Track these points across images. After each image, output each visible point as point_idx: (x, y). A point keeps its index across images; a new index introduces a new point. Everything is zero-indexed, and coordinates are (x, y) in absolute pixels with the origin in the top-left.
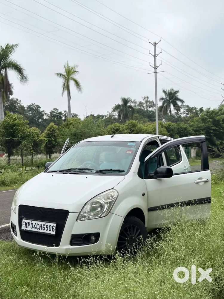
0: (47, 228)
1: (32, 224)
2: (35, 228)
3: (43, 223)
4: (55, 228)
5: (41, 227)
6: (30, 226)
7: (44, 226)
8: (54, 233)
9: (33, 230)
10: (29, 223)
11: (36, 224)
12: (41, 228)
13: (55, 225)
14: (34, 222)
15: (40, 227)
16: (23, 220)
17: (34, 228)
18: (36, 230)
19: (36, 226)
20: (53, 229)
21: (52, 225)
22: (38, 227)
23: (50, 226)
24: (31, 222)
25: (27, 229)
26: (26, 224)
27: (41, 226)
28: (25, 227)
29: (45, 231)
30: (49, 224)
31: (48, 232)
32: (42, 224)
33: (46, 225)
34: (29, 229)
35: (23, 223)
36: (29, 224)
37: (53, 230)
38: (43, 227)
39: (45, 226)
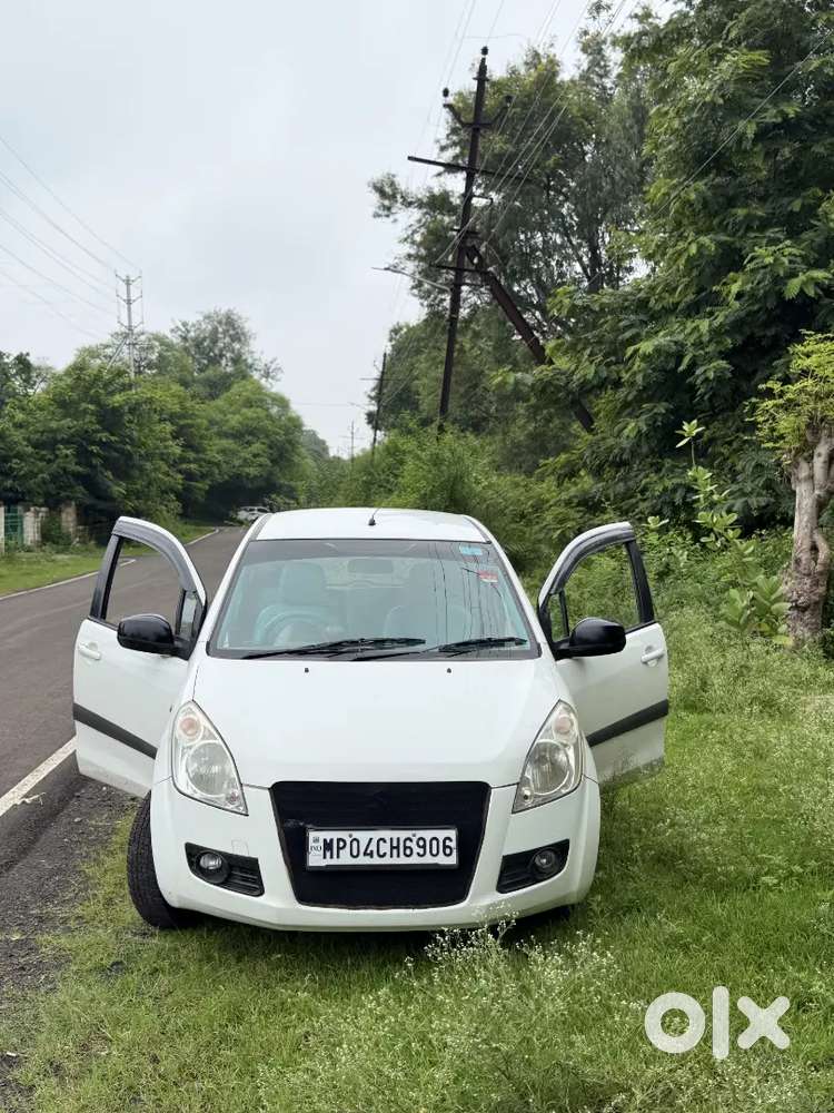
0: (419, 846)
1: (355, 844)
2: (371, 855)
3: (403, 834)
4: (453, 844)
5: (398, 848)
6: (345, 853)
7: (408, 843)
8: (452, 860)
9: (363, 860)
10: (339, 840)
11: (374, 843)
12: (395, 851)
13: (452, 834)
14: (363, 836)
15: (392, 848)
16: (312, 835)
17: (365, 854)
18: (376, 861)
19: (373, 847)
20: (445, 847)
21: (441, 834)
22: (385, 848)
23: (435, 838)
24: (350, 836)
25: (335, 862)
26: (328, 846)
27: (395, 844)
28: (325, 857)
29: (414, 860)
30: (428, 834)
31: (428, 859)
32: (398, 839)
33: (415, 839)
34: (345, 859)
35: (311, 843)
36: (341, 844)
37: (448, 851)
38: (405, 848)
39: (411, 841)
